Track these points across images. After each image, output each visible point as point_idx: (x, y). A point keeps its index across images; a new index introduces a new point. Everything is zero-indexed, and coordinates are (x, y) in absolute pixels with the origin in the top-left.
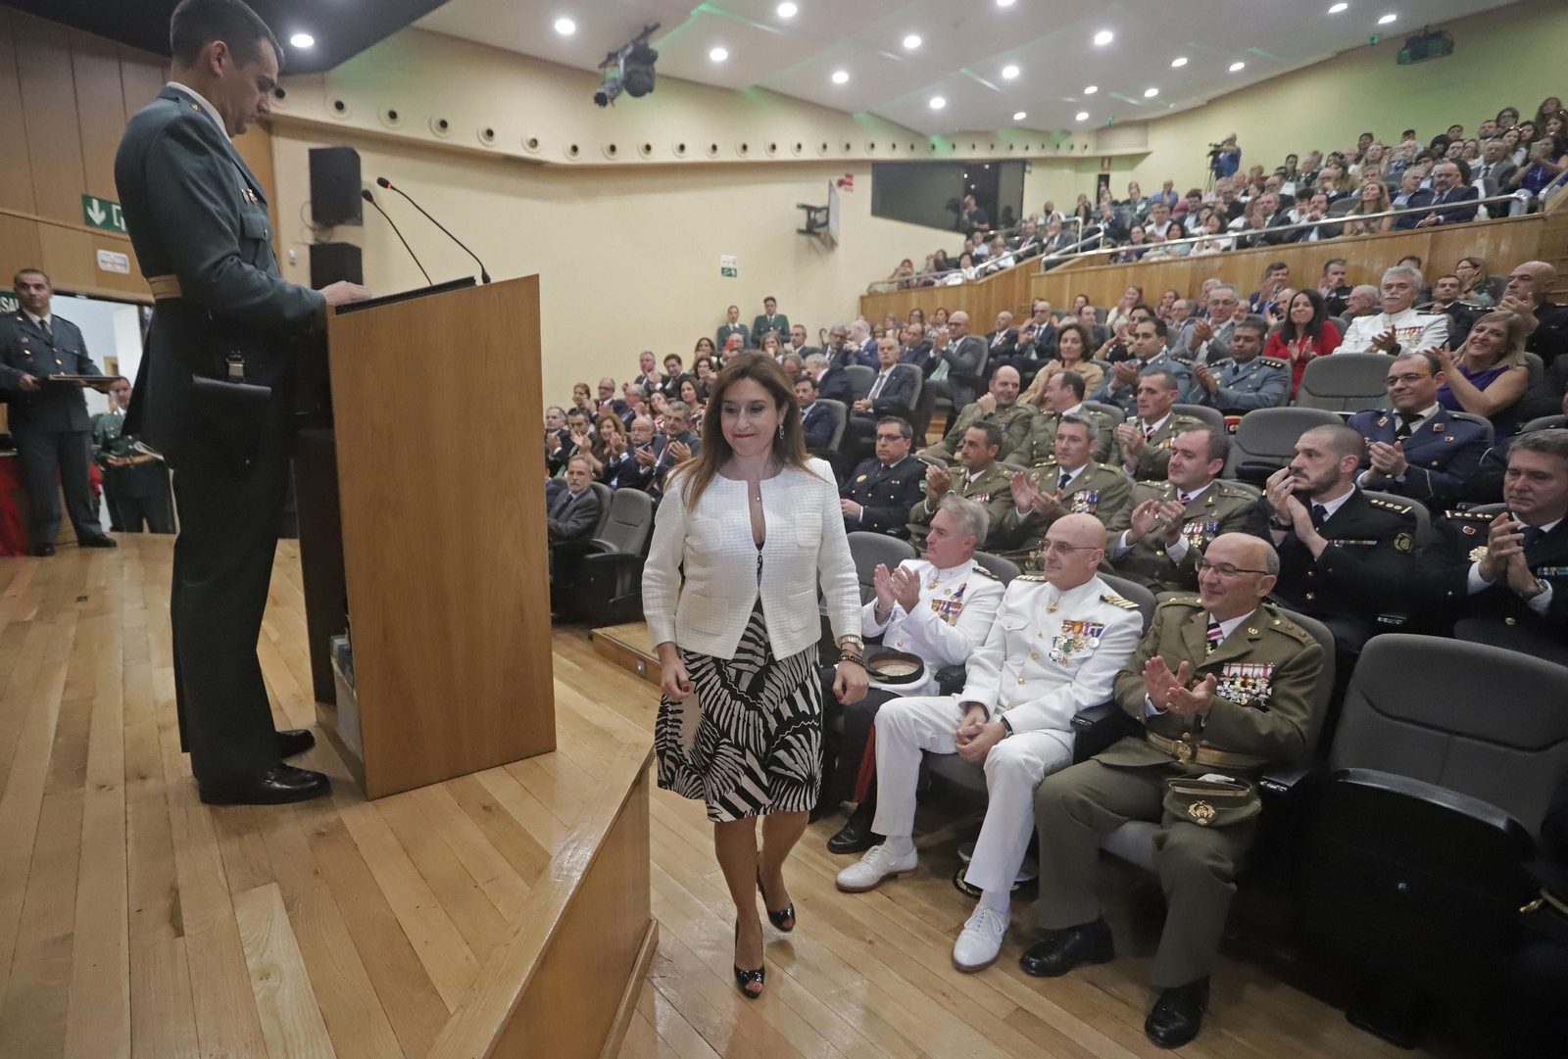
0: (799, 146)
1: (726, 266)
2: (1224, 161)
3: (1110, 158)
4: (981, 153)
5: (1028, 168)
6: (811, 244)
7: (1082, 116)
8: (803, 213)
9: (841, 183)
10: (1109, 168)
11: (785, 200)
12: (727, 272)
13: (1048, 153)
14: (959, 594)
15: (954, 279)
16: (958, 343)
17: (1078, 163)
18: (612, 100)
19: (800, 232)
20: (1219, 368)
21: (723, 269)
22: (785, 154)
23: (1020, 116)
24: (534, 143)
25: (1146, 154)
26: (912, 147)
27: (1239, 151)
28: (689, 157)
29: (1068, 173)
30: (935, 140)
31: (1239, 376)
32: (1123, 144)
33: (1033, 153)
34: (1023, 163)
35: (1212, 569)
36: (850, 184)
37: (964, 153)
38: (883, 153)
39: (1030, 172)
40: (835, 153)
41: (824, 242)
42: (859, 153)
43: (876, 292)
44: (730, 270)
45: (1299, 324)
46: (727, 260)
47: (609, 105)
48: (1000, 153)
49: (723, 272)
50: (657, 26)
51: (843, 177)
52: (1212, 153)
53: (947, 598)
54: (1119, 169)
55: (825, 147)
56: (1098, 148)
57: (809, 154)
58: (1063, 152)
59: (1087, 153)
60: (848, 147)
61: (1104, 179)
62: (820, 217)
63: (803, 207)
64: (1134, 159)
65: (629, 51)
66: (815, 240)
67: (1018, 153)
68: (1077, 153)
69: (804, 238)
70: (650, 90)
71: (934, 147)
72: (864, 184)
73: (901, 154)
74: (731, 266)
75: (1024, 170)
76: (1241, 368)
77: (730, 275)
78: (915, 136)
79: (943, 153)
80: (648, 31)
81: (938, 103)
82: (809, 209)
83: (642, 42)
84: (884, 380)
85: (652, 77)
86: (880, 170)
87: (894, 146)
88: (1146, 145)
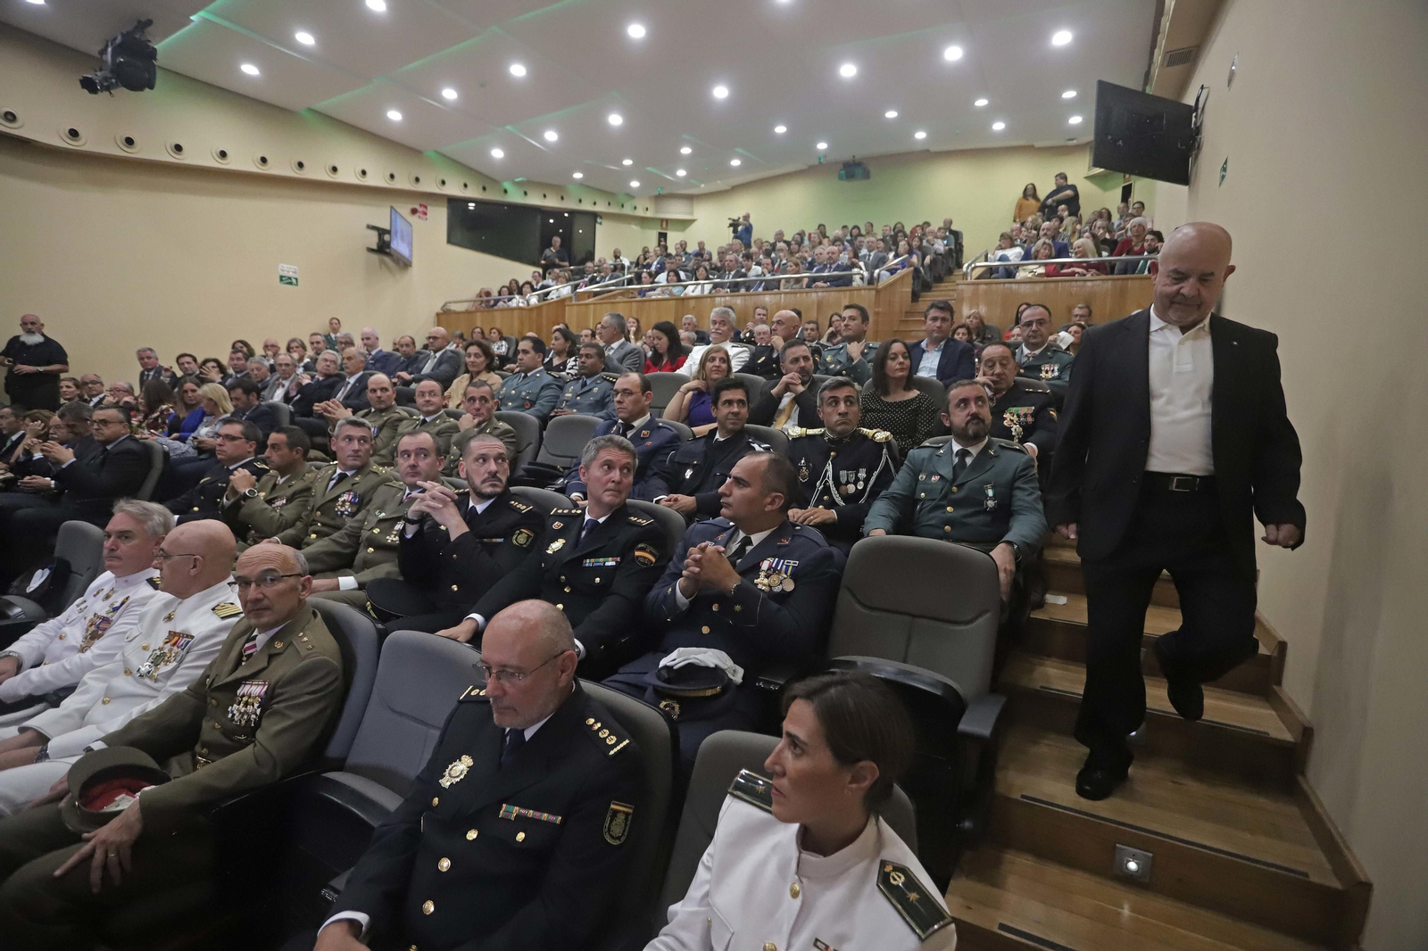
0: (364, 172)
1: (285, 274)
2: (742, 230)
3: (667, 221)
5: (599, 220)
6: (380, 262)
7: (635, 184)
8: (374, 235)
9: (414, 211)
10: (666, 229)
11: (359, 219)
12: (286, 280)
13: (614, 210)
14: (118, 608)
16: (438, 355)
17: (643, 221)
19: (371, 250)
20: (574, 381)
21: (281, 277)
22: (348, 177)
23: (578, 175)
25: (694, 221)
26: (485, 188)
27: (751, 225)
28: (233, 164)
29: (635, 227)
30: (507, 185)
31: (586, 389)
32: (675, 211)
33: (600, 208)
34: (594, 216)
36: (425, 214)
37: (534, 200)
38: (454, 189)
39: (601, 224)
40: (402, 183)
42: (431, 187)
43: (450, 310)
44: (290, 278)
46: (288, 269)
48: (571, 204)
49: (281, 280)
50: (150, 22)
51: (416, 206)
53: (105, 613)
54: (671, 230)
55: (392, 176)
56: (656, 212)
57: (376, 179)
58: (628, 210)
59: (649, 214)
60: (417, 179)
61: (663, 236)
63: (374, 228)
64: (685, 224)
66: (387, 259)
67: (587, 206)
68: (640, 212)
69: (375, 257)
70: (151, 87)
71: (506, 191)
72: (439, 217)
73: (474, 193)
74: (291, 274)
75: (596, 222)
76: (589, 381)
77: (291, 283)
78: (486, 179)
79: (515, 197)
80: (143, 26)
81: (498, 153)
82: (379, 230)
83: (137, 35)
84: (349, 386)
85: (152, 71)
86: (455, 204)
87: (466, 186)
88: (692, 213)
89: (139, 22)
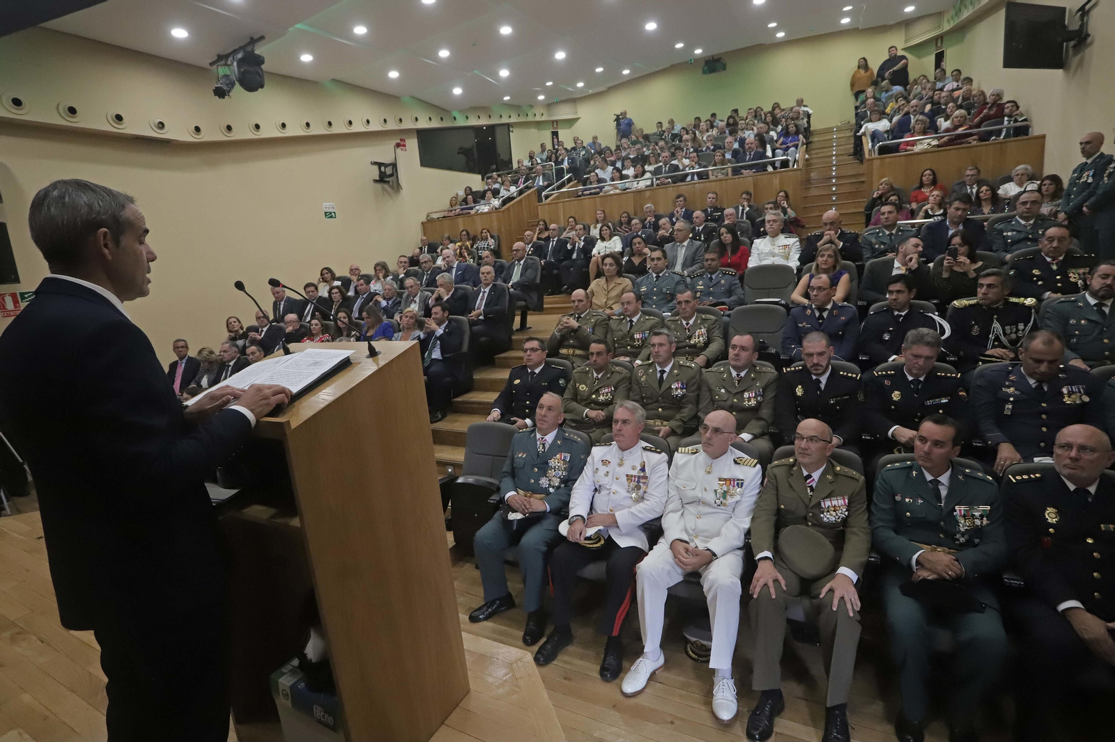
0: (368, 121)
1: (327, 210)
3: (557, 121)
4: (483, 121)
5: (512, 129)
6: (383, 189)
7: (541, 97)
8: (376, 167)
9: (398, 145)
10: (557, 128)
11: (362, 160)
12: (329, 215)
13: (522, 119)
14: (643, 469)
15: (484, 208)
16: (522, 262)
17: (539, 125)
18: (229, 92)
19: (376, 181)
20: (699, 277)
21: (326, 213)
22: (358, 127)
23: (507, 98)
24: (161, 125)
25: (580, 118)
26: (442, 119)
28: (289, 132)
29: (533, 131)
30: (455, 114)
31: (714, 282)
32: (563, 113)
33: (514, 119)
34: (508, 126)
35: (805, 440)
36: (404, 146)
37: (473, 122)
38: (423, 124)
39: (512, 132)
40: (392, 126)
41: (392, 187)
42: (408, 124)
44: (331, 213)
45: (727, 244)
46: (327, 206)
47: (226, 97)
48: (494, 121)
49: (326, 216)
50: (262, 38)
51: (399, 141)
52: (616, 120)
53: (635, 473)
54: (562, 128)
55: (385, 121)
56: (549, 116)
57: (374, 127)
58: (530, 118)
59: (544, 118)
60: (401, 120)
61: (555, 134)
62: (389, 171)
63: (375, 163)
64: (570, 122)
65: (240, 56)
66: (386, 186)
67: (505, 120)
68: (538, 118)
69: (379, 186)
70: (262, 87)
71: (455, 118)
72: (413, 144)
73: (435, 124)
74: (331, 210)
75: (509, 131)
76: (714, 277)
77: (331, 217)
78: (443, 112)
79: (461, 122)
80: (253, 41)
81: (457, 91)
82: (380, 165)
83: (249, 49)
84: (486, 295)
85: (261, 77)
86: (422, 135)
87: (430, 119)
88: (576, 113)
89: (252, 39)
